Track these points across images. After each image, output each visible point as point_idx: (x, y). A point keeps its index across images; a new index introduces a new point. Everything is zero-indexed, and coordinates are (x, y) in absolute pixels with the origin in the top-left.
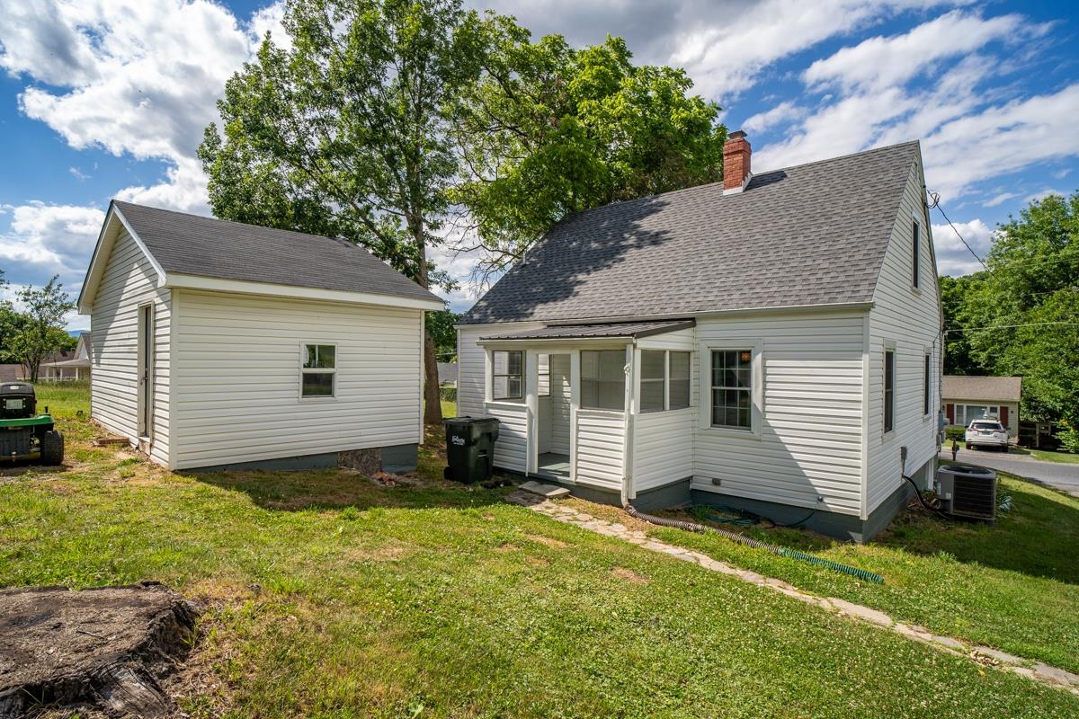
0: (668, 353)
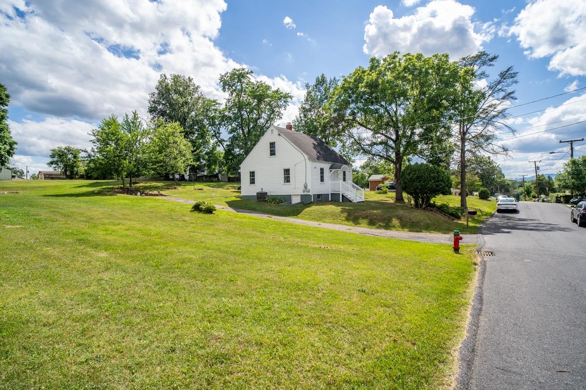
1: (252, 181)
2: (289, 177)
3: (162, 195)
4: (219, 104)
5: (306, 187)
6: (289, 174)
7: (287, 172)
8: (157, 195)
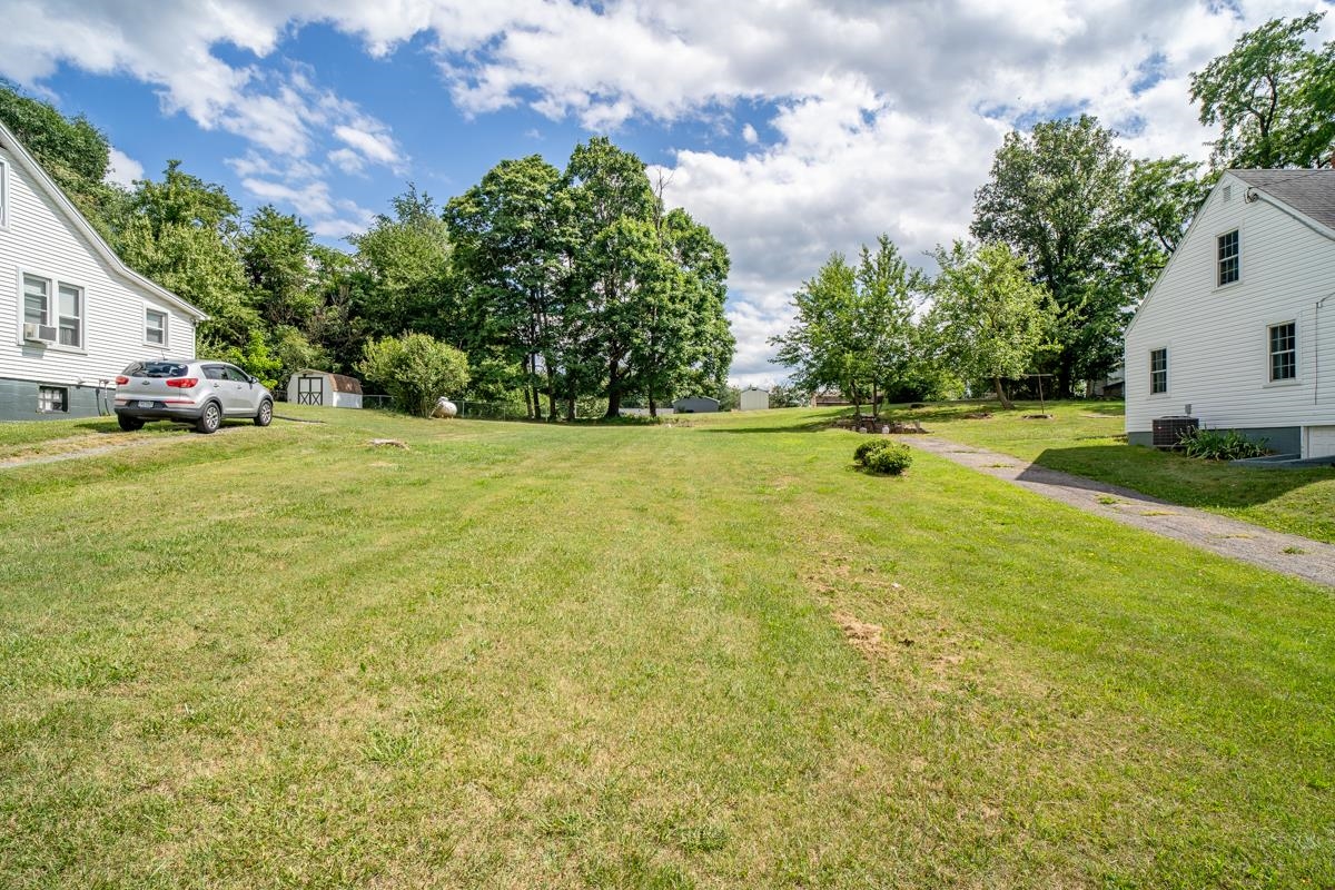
1: (1159, 385)
2: (1293, 354)
3: (923, 432)
4: (1194, 165)
6: (1292, 345)
7: (1284, 336)
8: (915, 431)
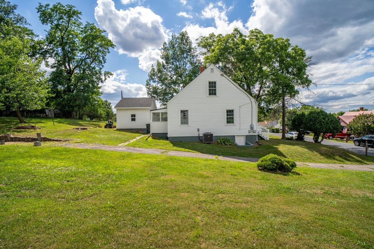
0: (160, 113)
5: (252, 128)
6: (233, 116)
7: (230, 113)
